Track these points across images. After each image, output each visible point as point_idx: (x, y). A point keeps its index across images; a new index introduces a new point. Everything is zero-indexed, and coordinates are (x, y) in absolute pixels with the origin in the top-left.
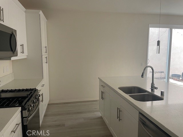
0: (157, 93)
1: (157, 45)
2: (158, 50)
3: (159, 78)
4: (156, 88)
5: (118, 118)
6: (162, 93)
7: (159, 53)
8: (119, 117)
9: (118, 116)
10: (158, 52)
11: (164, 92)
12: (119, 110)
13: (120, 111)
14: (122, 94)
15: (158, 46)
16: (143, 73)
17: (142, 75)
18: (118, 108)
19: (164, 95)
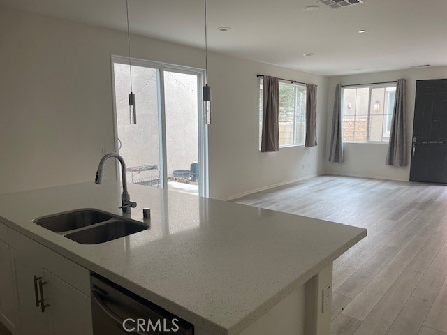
0: (136, 215)
1: (130, 105)
2: (132, 116)
3: (149, 182)
4: (134, 205)
5: (40, 303)
6: (146, 214)
7: (135, 123)
8: (42, 301)
9: (40, 299)
10: (133, 121)
11: (149, 210)
12: (40, 282)
13: (41, 284)
14: (45, 237)
15: (132, 106)
16: (98, 173)
17: (97, 179)
18: (35, 277)
19: (150, 218)
